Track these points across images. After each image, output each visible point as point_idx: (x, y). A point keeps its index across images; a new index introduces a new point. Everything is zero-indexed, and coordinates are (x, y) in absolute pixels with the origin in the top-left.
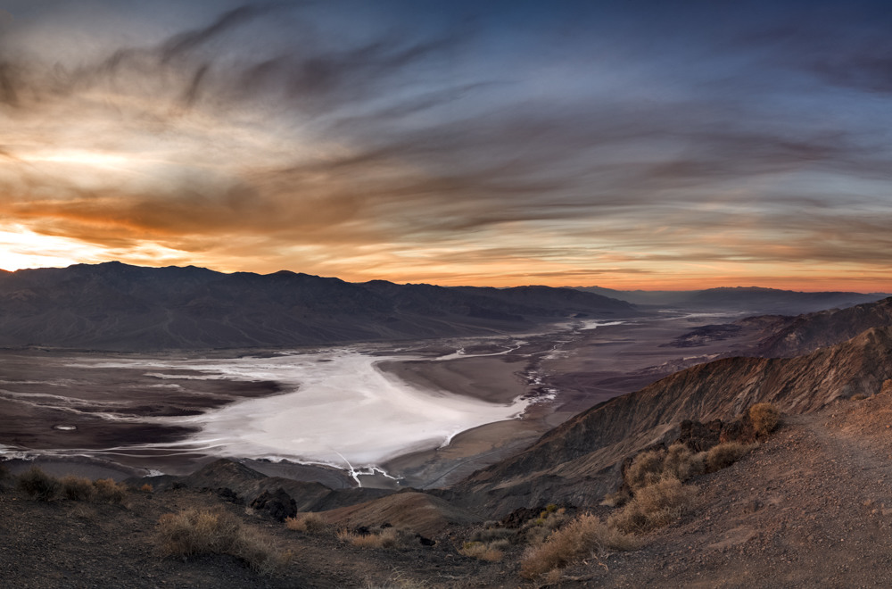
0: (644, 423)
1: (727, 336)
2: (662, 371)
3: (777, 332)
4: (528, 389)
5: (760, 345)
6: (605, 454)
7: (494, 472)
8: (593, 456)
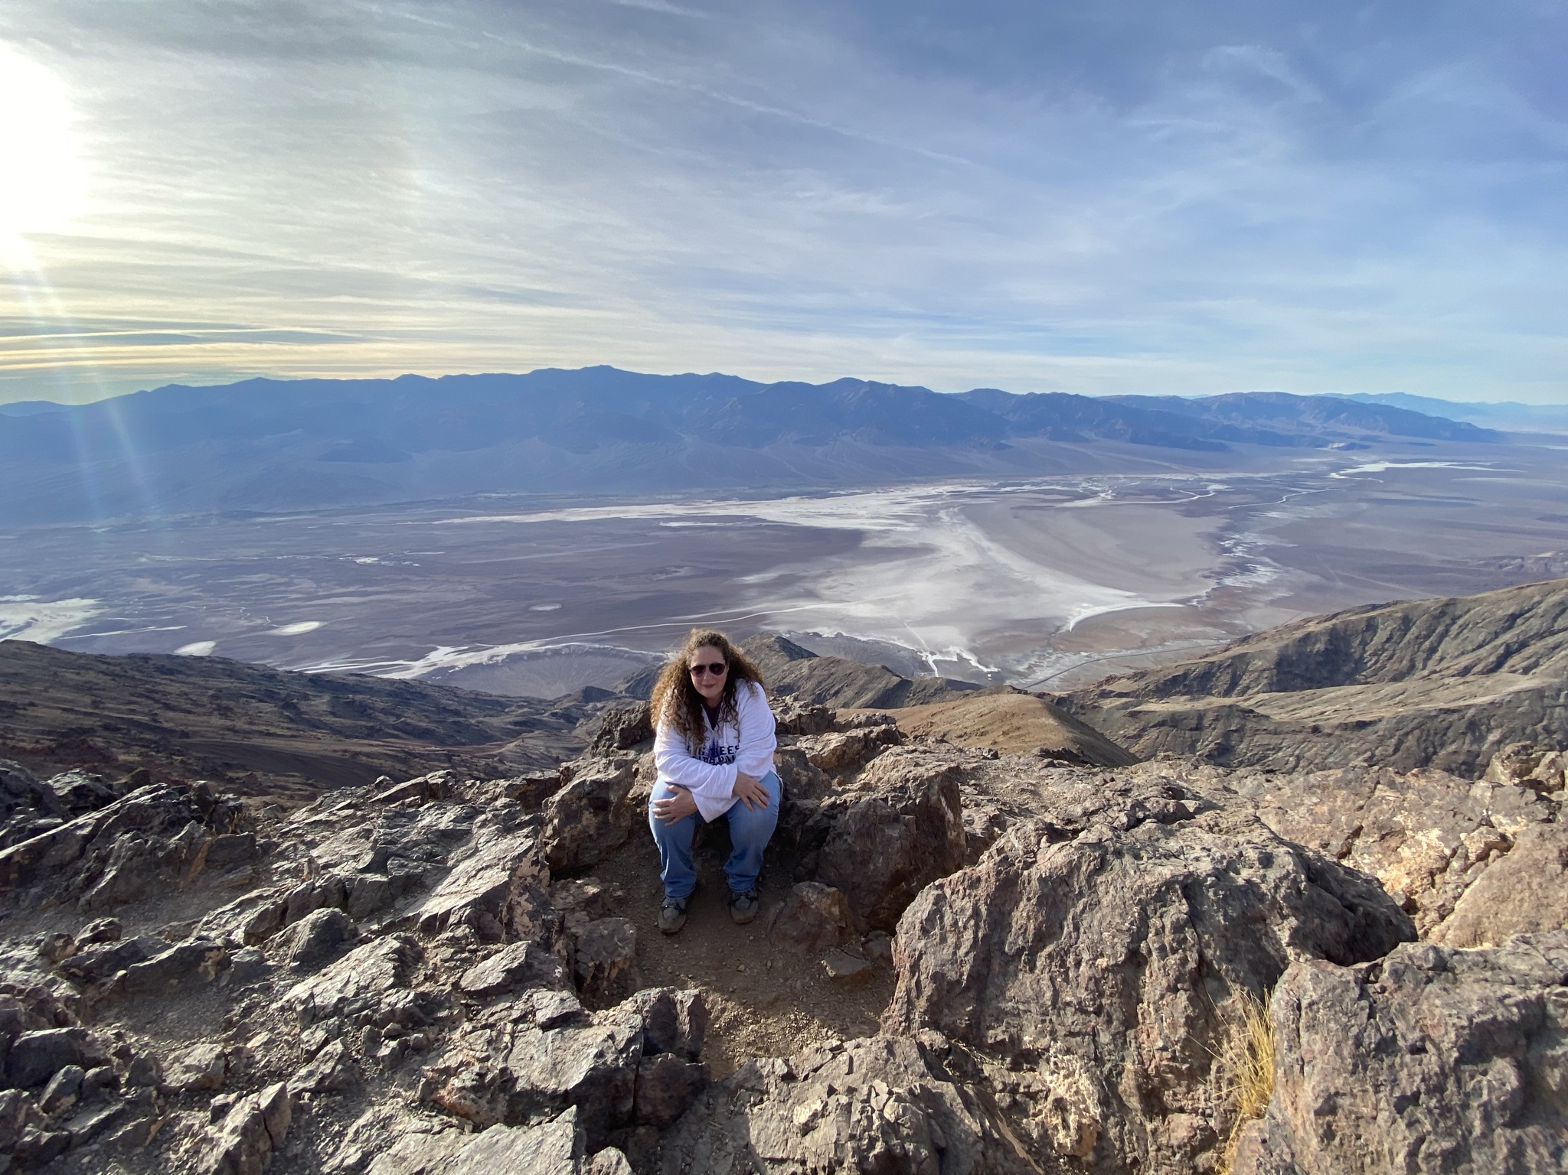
0: (1464, 661)
4: (1218, 562)
6: (1360, 697)
7: (1142, 684)
8: (1333, 695)
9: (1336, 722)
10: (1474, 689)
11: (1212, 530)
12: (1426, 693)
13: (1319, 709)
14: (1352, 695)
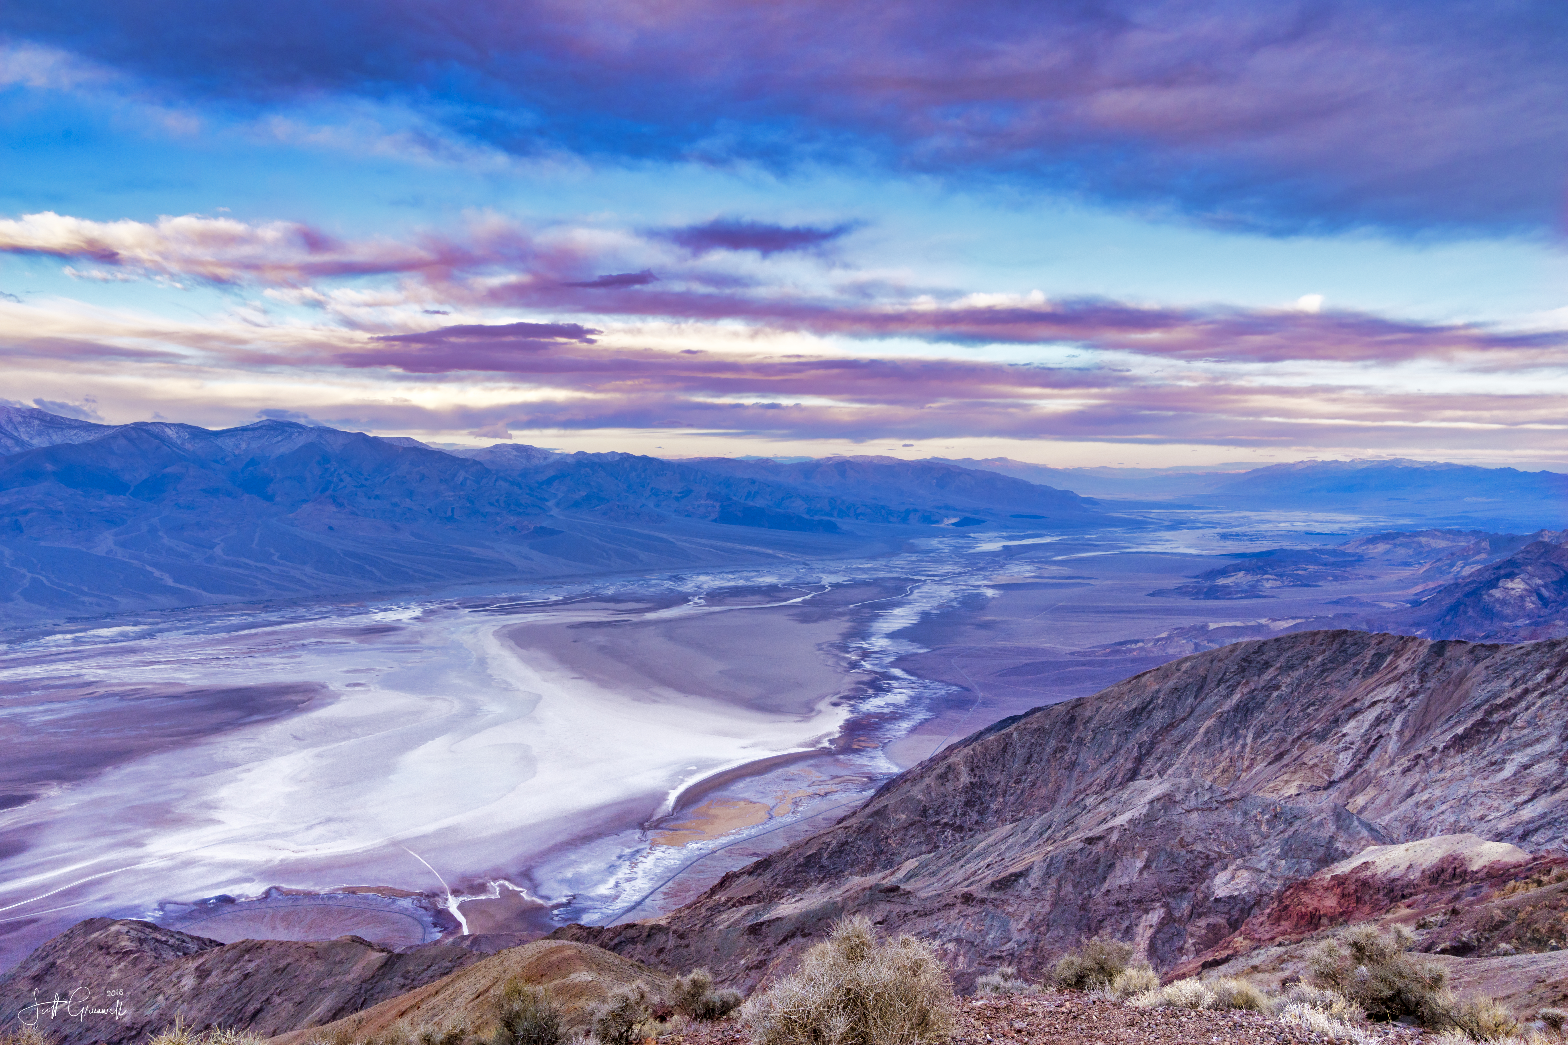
0: (1104, 773)
1: (1323, 577)
2: (1156, 652)
3: (1467, 571)
4: (848, 681)
5: (1416, 603)
6: (1011, 840)
7: (768, 876)
8: (983, 844)
9: (988, 881)
10: (1113, 807)
11: (836, 639)
12: (1070, 821)
13: (971, 867)
14: (1004, 839)
